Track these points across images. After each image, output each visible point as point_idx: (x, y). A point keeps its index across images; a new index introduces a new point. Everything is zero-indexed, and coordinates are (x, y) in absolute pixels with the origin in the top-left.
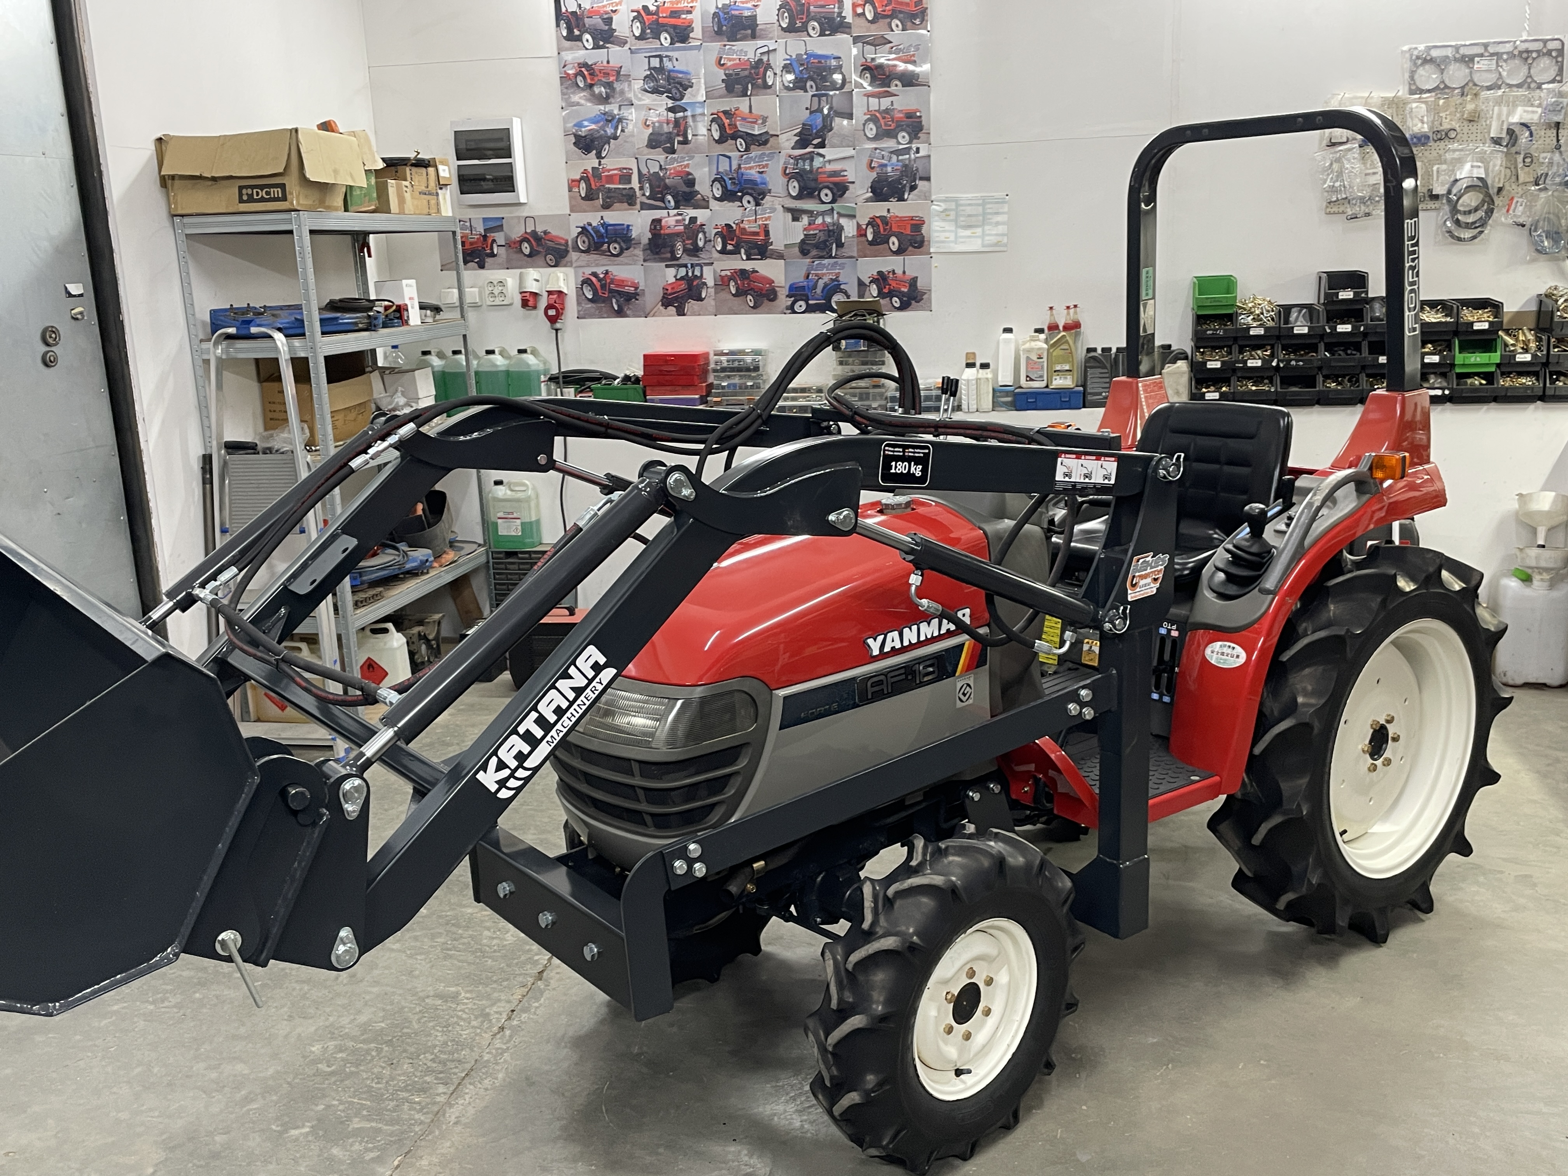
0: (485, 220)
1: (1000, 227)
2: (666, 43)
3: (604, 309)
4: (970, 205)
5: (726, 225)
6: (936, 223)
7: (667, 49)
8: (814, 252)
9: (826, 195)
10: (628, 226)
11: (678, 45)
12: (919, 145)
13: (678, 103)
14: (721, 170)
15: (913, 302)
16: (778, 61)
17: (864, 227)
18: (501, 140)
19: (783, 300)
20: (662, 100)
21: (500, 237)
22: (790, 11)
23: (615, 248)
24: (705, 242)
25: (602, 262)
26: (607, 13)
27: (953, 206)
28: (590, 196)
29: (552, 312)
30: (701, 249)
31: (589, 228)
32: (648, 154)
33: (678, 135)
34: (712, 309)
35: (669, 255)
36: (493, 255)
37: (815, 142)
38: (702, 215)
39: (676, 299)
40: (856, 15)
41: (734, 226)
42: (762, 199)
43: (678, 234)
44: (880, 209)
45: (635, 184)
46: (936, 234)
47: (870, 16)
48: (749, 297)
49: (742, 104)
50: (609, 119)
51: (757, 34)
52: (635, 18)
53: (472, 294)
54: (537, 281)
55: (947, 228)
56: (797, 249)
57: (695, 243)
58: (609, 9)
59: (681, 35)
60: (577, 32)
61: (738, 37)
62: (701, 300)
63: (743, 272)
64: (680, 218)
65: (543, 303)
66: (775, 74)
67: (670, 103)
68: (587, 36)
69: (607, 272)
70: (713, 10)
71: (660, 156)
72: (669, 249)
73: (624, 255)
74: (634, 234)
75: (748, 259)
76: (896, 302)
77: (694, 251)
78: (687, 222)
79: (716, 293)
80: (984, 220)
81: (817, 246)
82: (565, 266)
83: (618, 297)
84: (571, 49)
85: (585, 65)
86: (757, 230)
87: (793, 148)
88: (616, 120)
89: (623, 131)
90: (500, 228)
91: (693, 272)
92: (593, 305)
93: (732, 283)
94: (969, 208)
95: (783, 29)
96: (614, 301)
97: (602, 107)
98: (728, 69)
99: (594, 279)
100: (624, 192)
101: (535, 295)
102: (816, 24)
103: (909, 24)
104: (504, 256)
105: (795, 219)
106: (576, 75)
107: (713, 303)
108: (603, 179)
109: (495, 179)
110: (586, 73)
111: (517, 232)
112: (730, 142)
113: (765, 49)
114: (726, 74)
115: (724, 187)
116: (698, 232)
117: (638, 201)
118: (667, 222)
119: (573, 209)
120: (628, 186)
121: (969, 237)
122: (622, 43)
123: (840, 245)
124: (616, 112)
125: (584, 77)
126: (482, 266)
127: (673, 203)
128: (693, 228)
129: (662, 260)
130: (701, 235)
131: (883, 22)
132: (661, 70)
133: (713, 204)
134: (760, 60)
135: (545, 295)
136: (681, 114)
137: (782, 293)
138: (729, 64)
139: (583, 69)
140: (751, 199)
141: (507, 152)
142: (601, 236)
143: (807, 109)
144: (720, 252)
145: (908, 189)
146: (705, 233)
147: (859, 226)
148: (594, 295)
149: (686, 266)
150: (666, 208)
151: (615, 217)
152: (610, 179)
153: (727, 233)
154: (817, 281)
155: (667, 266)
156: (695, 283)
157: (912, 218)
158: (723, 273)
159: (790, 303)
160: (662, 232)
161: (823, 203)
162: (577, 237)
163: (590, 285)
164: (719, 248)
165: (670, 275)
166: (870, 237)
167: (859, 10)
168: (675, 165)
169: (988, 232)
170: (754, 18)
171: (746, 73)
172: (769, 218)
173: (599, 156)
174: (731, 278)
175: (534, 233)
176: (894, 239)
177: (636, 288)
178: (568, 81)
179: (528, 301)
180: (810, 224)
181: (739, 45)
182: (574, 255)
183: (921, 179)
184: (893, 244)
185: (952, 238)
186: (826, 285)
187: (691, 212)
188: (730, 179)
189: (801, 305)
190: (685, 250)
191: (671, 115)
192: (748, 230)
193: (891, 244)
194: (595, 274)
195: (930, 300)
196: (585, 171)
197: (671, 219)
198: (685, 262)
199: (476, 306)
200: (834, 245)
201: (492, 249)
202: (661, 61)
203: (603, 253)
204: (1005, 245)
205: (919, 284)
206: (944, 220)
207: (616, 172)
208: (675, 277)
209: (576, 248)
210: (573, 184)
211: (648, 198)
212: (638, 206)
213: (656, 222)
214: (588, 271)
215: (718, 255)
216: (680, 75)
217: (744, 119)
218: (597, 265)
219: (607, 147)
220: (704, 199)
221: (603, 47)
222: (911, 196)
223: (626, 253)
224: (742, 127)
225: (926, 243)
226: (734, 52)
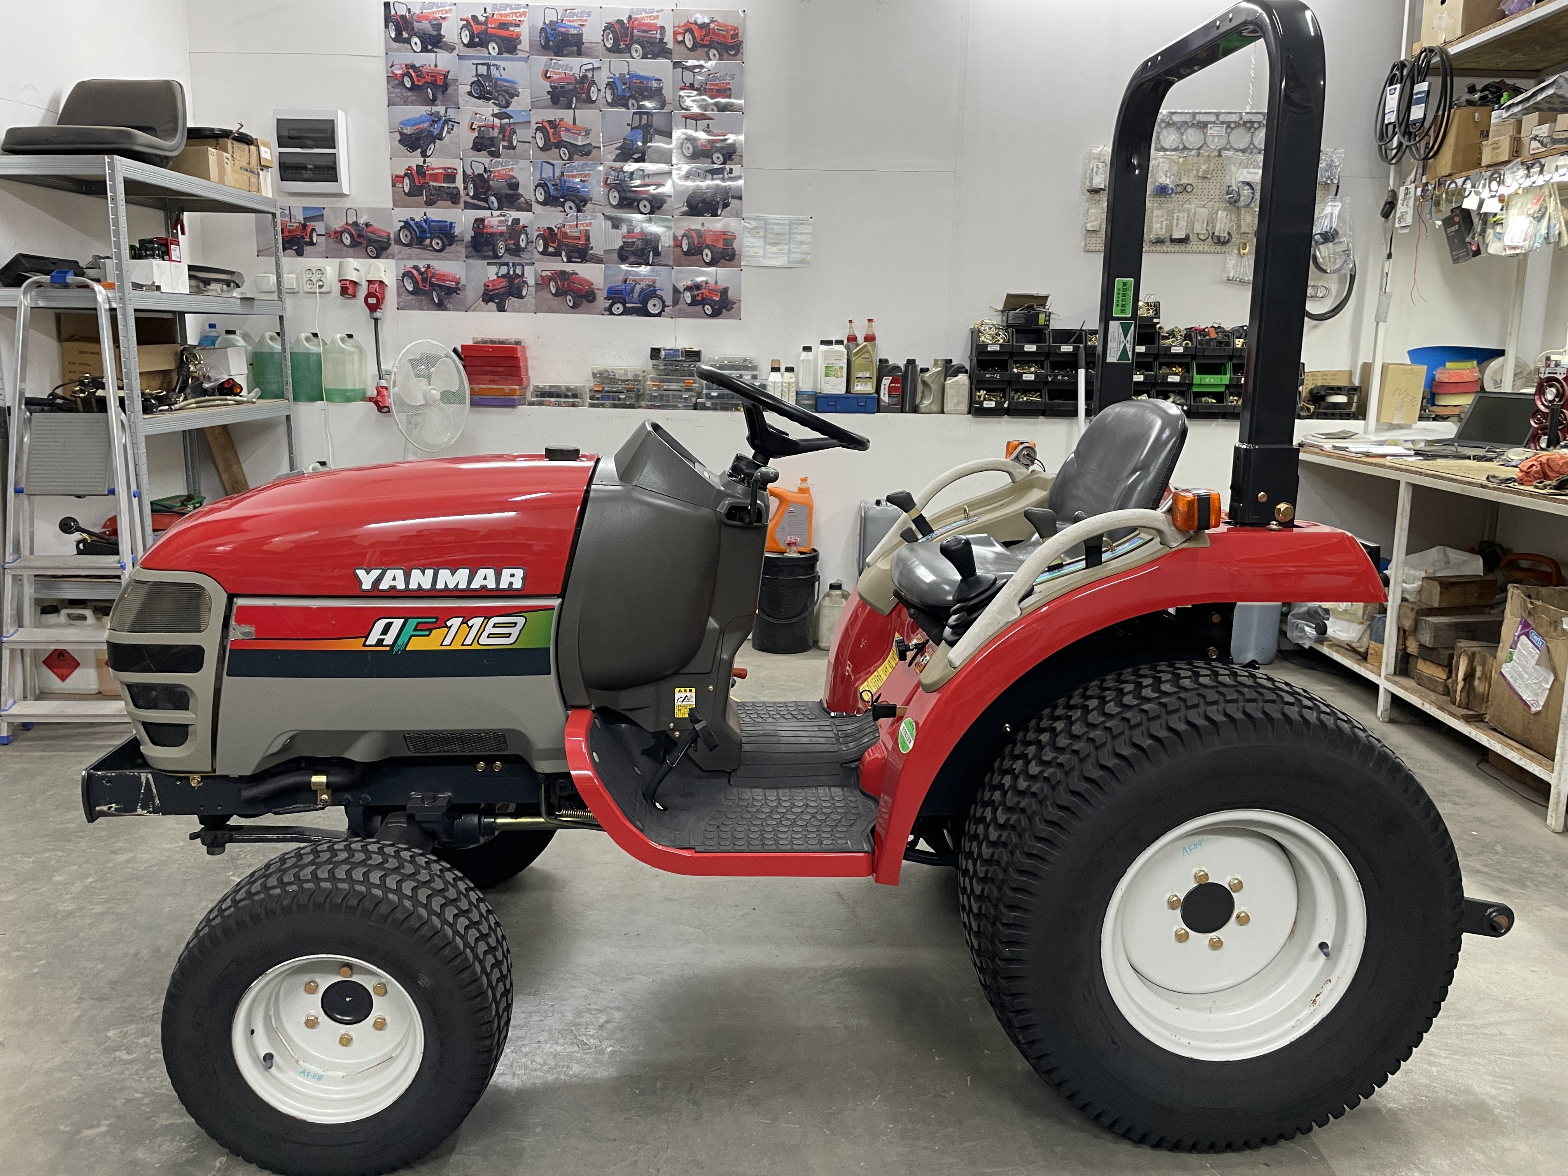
0: (305, 209)
1: (804, 246)
2: (494, 53)
3: (424, 302)
4: (777, 224)
5: (548, 228)
6: (746, 239)
7: (495, 58)
8: (632, 259)
9: (645, 206)
10: (451, 223)
11: (505, 55)
12: (732, 167)
13: (504, 110)
14: (544, 176)
15: (724, 310)
16: (602, 78)
17: (680, 238)
18: (325, 131)
19: (602, 302)
20: (488, 107)
21: (320, 227)
22: (614, 33)
23: (437, 243)
24: (527, 243)
25: (424, 256)
26: (436, 19)
27: (762, 224)
28: (415, 192)
29: (372, 301)
30: (523, 250)
31: (412, 223)
32: (473, 156)
33: (504, 140)
34: (533, 308)
35: (491, 254)
36: (312, 243)
37: (636, 156)
38: (524, 217)
39: (497, 295)
40: (676, 41)
41: (556, 230)
42: (584, 206)
43: (502, 234)
44: (696, 223)
45: (459, 183)
46: (747, 249)
47: (689, 44)
48: (569, 297)
49: (566, 115)
50: (435, 119)
51: (583, 52)
52: (463, 26)
53: (289, 280)
54: (358, 270)
55: (756, 244)
56: (616, 255)
57: (517, 244)
58: (439, 15)
59: (509, 46)
60: (405, 35)
61: (565, 52)
62: (522, 297)
63: (563, 273)
64: (503, 218)
65: (363, 292)
66: (599, 90)
67: (496, 110)
68: (415, 39)
69: (429, 266)
70: (540, 25)
71: (485, 159)
72: (491, 247)
73: (446, 250)
74: (457, 231)
75: (569, 261)
76: (708, 309)
77: (516, 251)
78: (510, 223)
79: (536, 291)
80: (789, 240)
81: (634, 253)
82: (387, 258)
83: (439, 290)
84: (399, 50)
85: (413, 67)
86: (578, 234)
87: (614, 161)
88: (442, 122)
89: (448, 132)
90: (320, 217)
91: (514, 271)
92: (414, 297)
93: (552, 284)
94: (776, 227)
95: (607, 49)
96: (435, 294)
97: (429, 108)
98: (554, 81)
99: (415, 272)
100: (448, 191)
101: (355, 283)
102: (638, 47)
103: (725, 55)
104: (324, 245)
105: (616, 226)
106: (403, 75)
107: (533, 301)
108: (428, 177)
109: (317, 168)
110: (413, 74)
111: (338, 224)
112: (554, 150)
113: (590, 66)
114: (551, 87)
115: (547, 192)
116: (521, 233)
117: (462, 200)
118: (490, 222)
119: (395, 205)
120: (452, 185)
121: (776, 253)
122: (450, 48)
123: (657, 253)
124: (442, 113)
125: (411, 78)
126: (300, 253)
127: (496, 204)
128: (516, 229)
129: (484, 258)
130: (523, 236)
131: (701, 51)
132: (488, 77)
133: (536, 207)
134: (585, 77)
135: (365, 285)
136: (506, 121)
137: (601, 296)
138: (555, 77)
139: (411, 71)
140: (573, 205)
141: (331, 142)
142: (423, 231)
143: (628, 125)
144: (541, 253)
145: (721, 205)
146: (527, 235)
147: (675, 238)
148: (414, 287)
149: (507, 264)
150: (490, 209)
151: (438, 213)
152: (435, 177)
153: (549, 236)
154: (634, 286)
155: (489, 264)
156: (516, 281)
157: (724, 233)
158: (544, 274)
159: (607, 305)
160: (485, 231)
161: (642, 213)
162: (400, 231)
163: (411, 278)
164: (541, 250)
165: (492, 272)
166: (685, 248)
167: (680, 38)
168: (500, 168)
169: (794, 250)
170: (580, 36)
171: (571, 87)
172: (590, 224)
173: (424, 155)
174: (550, 279)
175: (355, 224)
176: (707, 251)
177: (458, 283)
178: (394, 81)
179: (348, 289)
180: (629, 232)
181: (564, 61)
182: (395, 248)
183: (733, 197)
184: (707, 255)
185: (761, 252)
186: (642, 290)
187: (514, 214)
188: (553, 185)
189: (618, 308)
190: (508, 250)
191: (497, 121)
192: (569, 234)
193: (704, 256)
194: (416, 268)
195: (739, 309)
196: (410, 168)
197: (495, 219)
198: (506, 261)
199: (293, 293)
200: (651, 254)
201: (311, 237)
202: (489, 69)
203: (424, 248)
204: (809, 263)
205: (729, 294)
206: (754, 236)
207: (440, 171)
208: (497, 274)
209: (398, 241)
210: (396, 180)
211: (472, 198)
212: (462, 205)
213: (480, 221)
214: (410, 264)
215: (539, 256)
216: (507, 84)
217: (568, 130)
218: (419, 259)
219: (432, 146)
220: (527, 203)
221: (431, 51)
222: (723, 213)
223: (448, 249)
224: (565, 137)
225: (736, 257)
226: (560, 66)
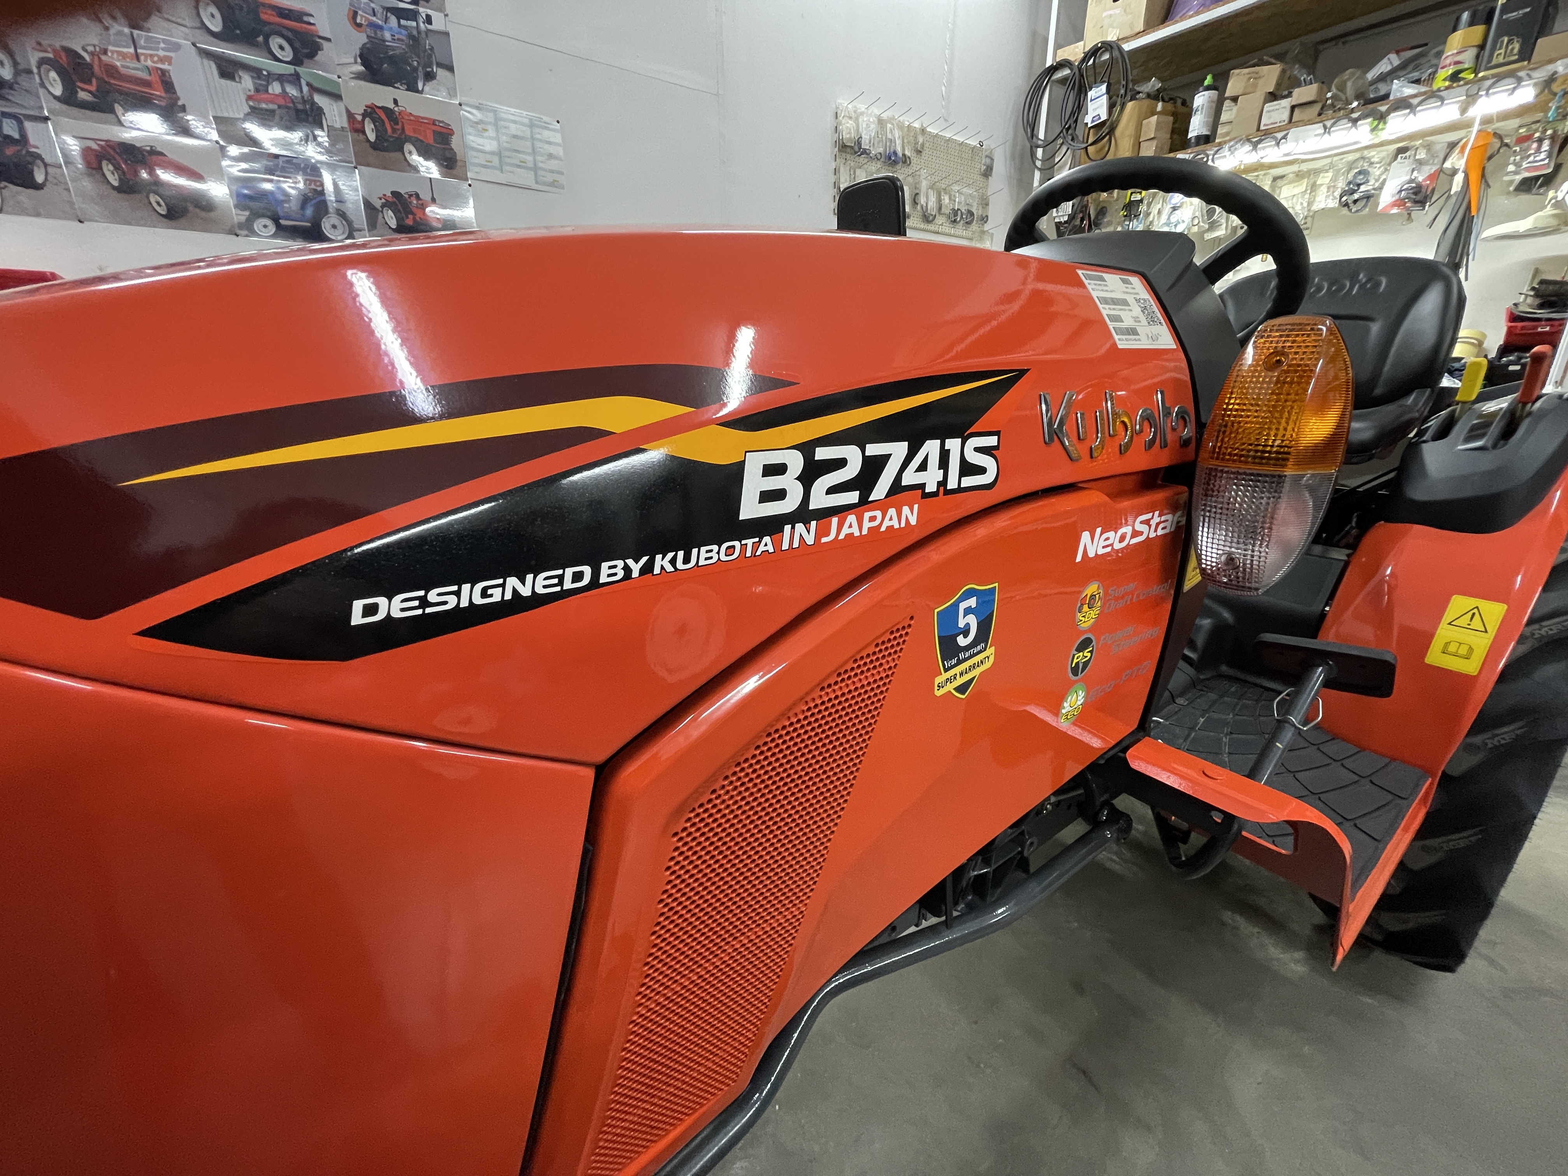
1: (554, 162)
4: (515, 122)
5: (68, 51)
6: (471, 138)
9: (281, 48)
12: (429, 11)
17: (359, 118)
19: (228, 214)
24: (19, 73)
27: (491, 117)
30: (12, 89)
34: (70, 210)
41: (88, 58)
44: (382, 96)
46: (473, 153)
48: (153, 199)
55: (486, 148)
62: (36, 187)
63: (128, 150)
79: (71, 181)
80: (533, 149)
86: (145, 76)
93: (107, 169)
94: (513, 126)
105: (226, 73)
107: (67, 199)
121: (518, 166)
144: (62, 100)
145: (421, 74)
146: (14, 57)
147: (349, 114)
153: (74, 68)
156: (9, 151)
157: (433, 122)
158: (81, 147)
159: (241, 220)
161: (277, 59)
164: (59, 95)
166: (372, 137)
169: (540, 165)
172: (167, 62)
174: (102, 156)
176: (409, 147)
180: (257, 91)
183: (440, 65)
184: (411, 154)
185: (496, 162)
186: (306, 198)
189: (264, 227)
192: (125, 73)
193: (407, 155)
204: (562, 187)
206: (481, 136)
215: (60, 107)
222: (427, 88)
225: (459, 164)
